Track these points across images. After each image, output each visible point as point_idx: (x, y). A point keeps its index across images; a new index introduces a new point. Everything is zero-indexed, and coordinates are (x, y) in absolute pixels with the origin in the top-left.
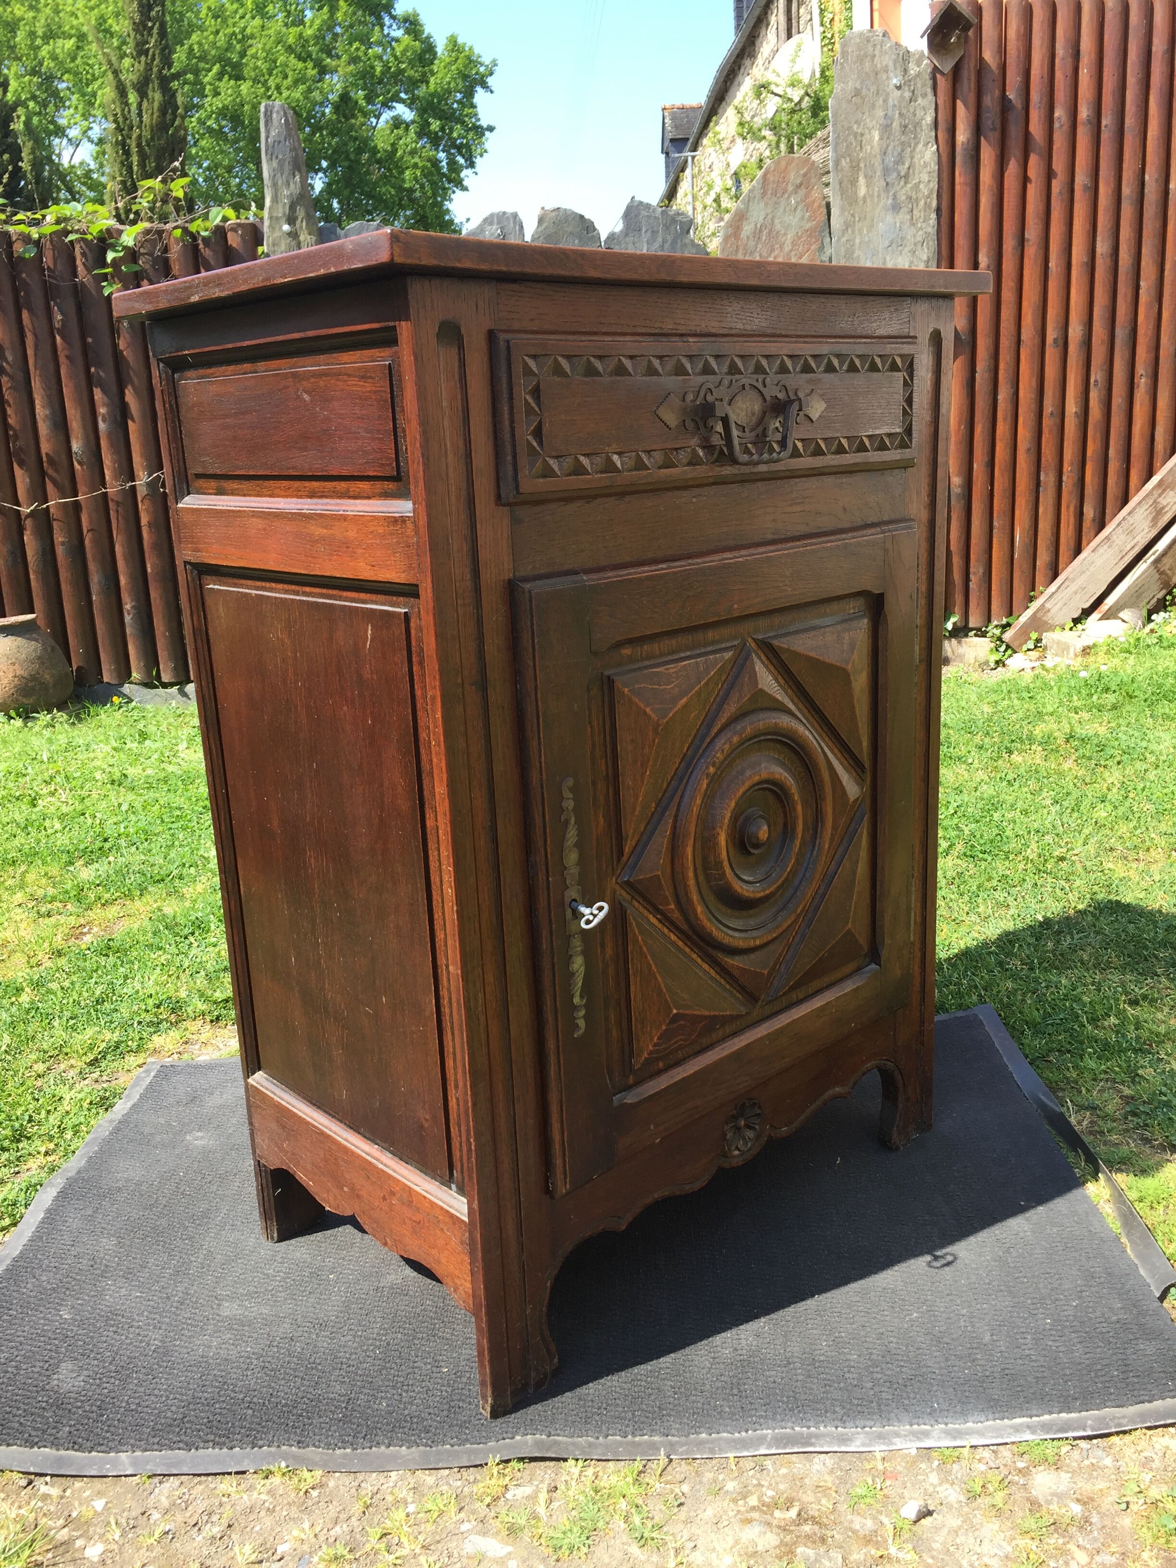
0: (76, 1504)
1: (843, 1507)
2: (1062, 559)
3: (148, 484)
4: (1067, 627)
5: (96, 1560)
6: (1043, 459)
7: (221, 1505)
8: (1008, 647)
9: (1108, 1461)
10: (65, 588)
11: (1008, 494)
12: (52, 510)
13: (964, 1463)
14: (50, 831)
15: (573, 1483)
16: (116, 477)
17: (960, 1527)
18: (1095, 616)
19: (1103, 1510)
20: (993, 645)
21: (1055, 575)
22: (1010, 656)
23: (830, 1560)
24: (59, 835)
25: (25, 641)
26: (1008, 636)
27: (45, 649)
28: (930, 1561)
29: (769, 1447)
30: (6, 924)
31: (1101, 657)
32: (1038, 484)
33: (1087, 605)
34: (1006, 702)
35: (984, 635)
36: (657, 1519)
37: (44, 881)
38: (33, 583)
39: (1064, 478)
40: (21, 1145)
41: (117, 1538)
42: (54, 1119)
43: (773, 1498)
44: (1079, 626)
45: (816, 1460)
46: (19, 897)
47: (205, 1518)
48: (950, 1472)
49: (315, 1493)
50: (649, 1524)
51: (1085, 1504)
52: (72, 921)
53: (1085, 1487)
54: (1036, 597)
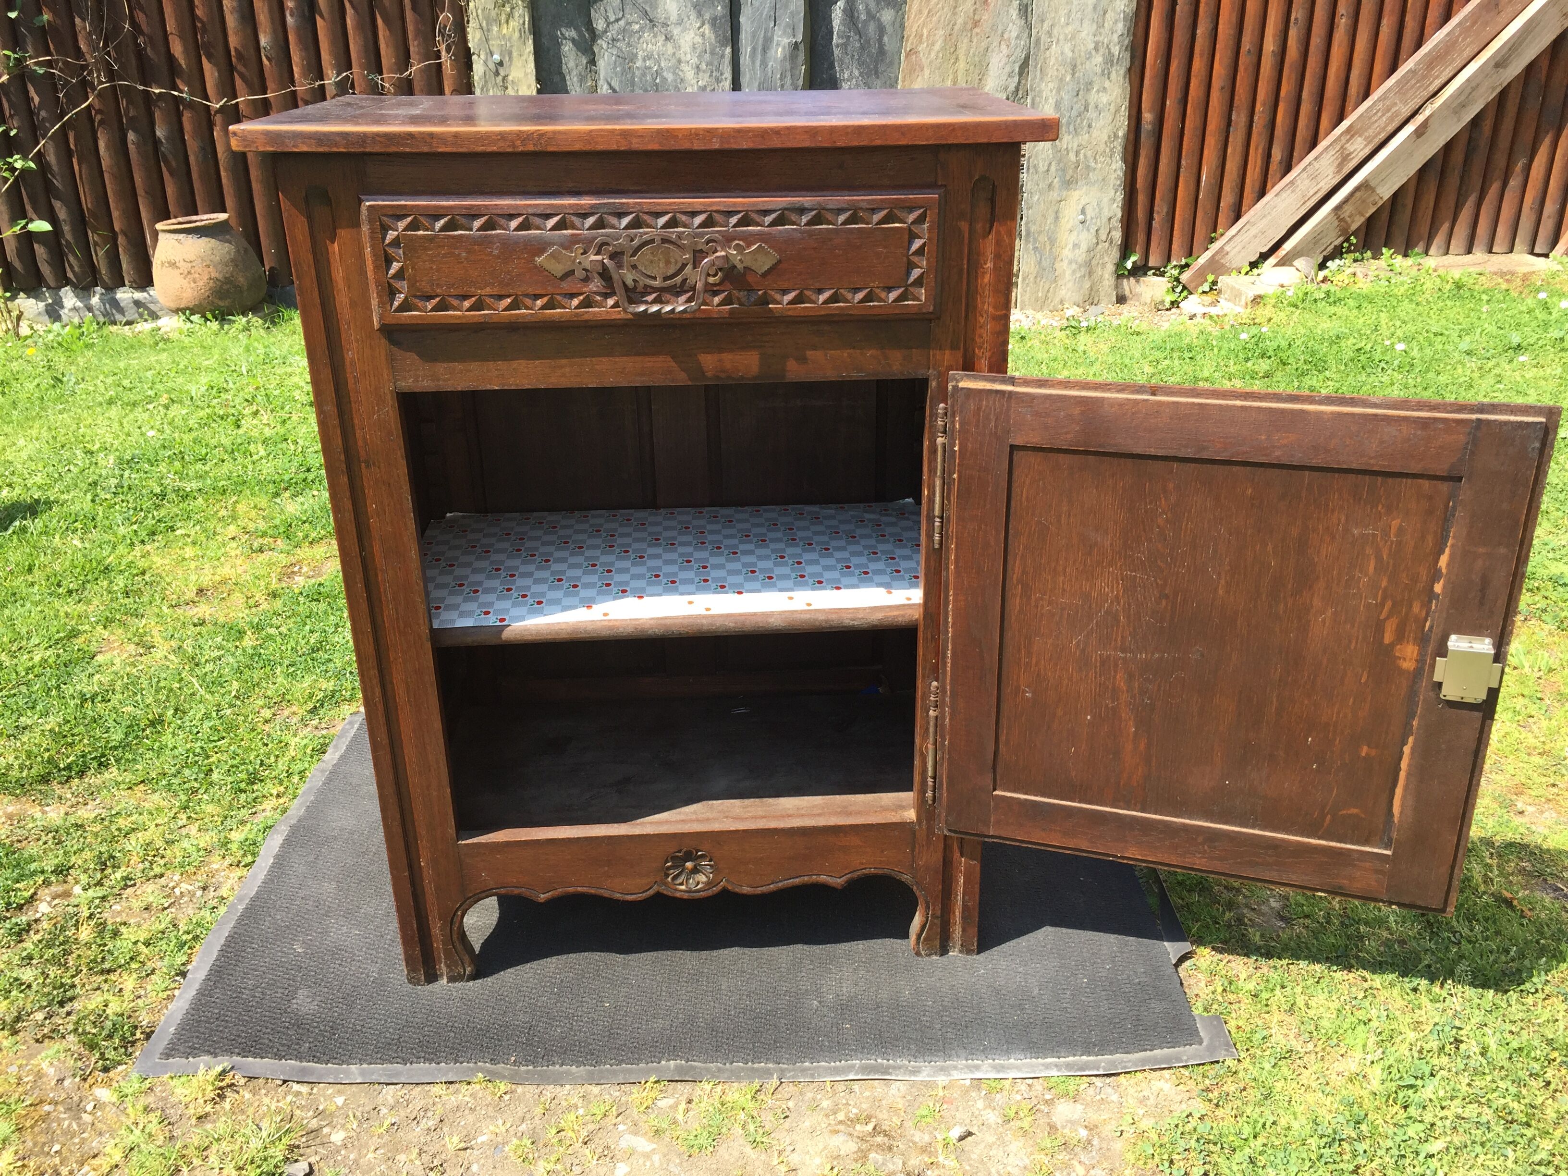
0: (322, 1099)
1: (909, 1124)
2: (1246, 202)
3: (337, 84)
4: (1243, 271)
5: (339, 1144)
6: (1236, 98)
7: (434, 1104)
8: (1184, 288)
9: (1115, 1097)
10: (256, 187)
11: (1199, 133)
12: (241, 106)
13: (1005, 1093)
14: (255, 457)
15: (706, 1097)
16: (304, 75)
17: (994, 1143)
18: (1272, 260)
19: (1103, 1135)
20: (1170, 285)
21: (1238, 217)
22: (1186, 298)
23: (894, 1164)
24: (264, 461)
25: (218, 243)
26: (1184, 277)
27: (238, 251)
28: (968, 1168)
29: (857, 1073)
30: (223, 559)
31: (1268, 311)
32: (1229, 124)
33: (1265, 249)
34: (1167, 362)
35: (1162, 274)
36: (767, 1128)
37: (253, 513)
38: (224, 181)
39: (1256, 119)
40: (255, 787)
41: (354, 1127)
42: (282, 765)
43: (856, 1114)
44: (1255, 271)
45: (893, 1086)
46: (232, 530)
47: (422, 1114)
48: (993, 1100)
49: (507, 1097)
50: (761, 1131)
51: (1091, 1130)
52: (284, 559)
53: (1094, 1117)
54: (1216, 239)
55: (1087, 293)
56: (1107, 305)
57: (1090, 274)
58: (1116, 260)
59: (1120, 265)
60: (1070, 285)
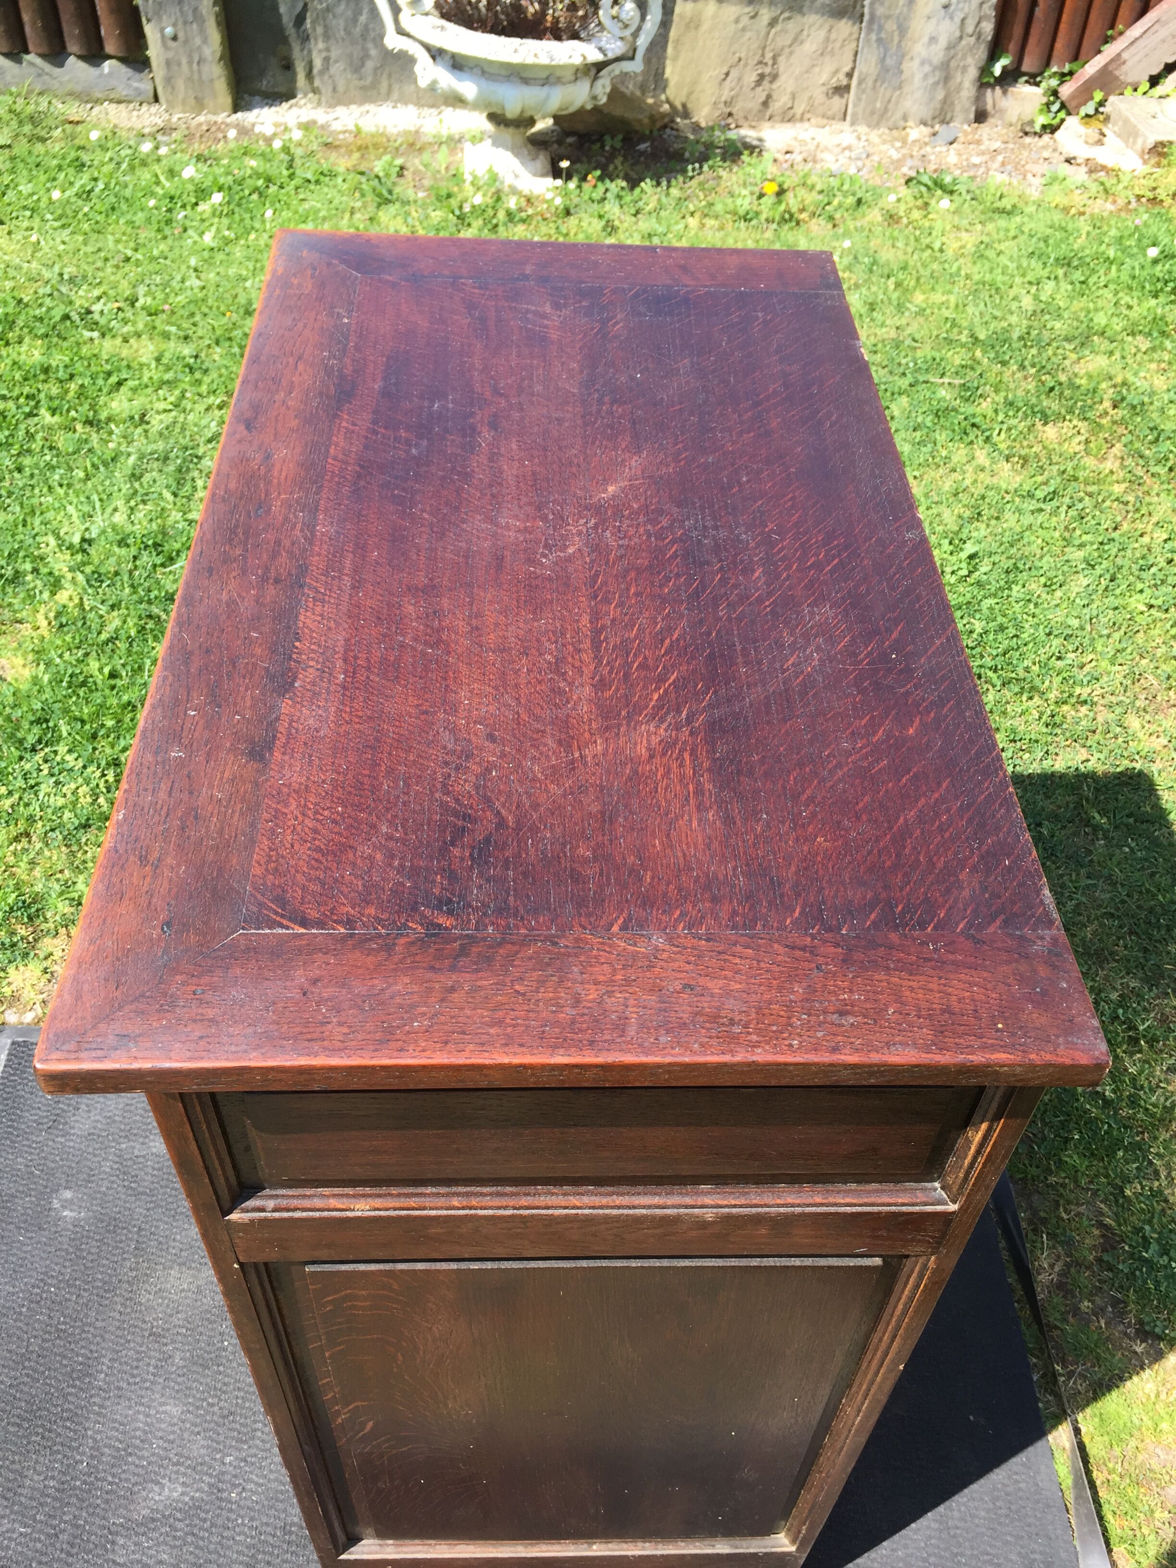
4: (1143, 90)
8: (1063, 106)
20: (1044, 100)
21: (1145, 10)
22: (1063, 119)
26: (1067, 90)
33: (1172, 60)
35: (1037, 84)
44: (1159, 90)
54: (1112, 39)
55: (938, 106)
56: (961, 127)
57: (947, 79)
58: (982, 63)
59: (985, 70)
60: (918, 94)
